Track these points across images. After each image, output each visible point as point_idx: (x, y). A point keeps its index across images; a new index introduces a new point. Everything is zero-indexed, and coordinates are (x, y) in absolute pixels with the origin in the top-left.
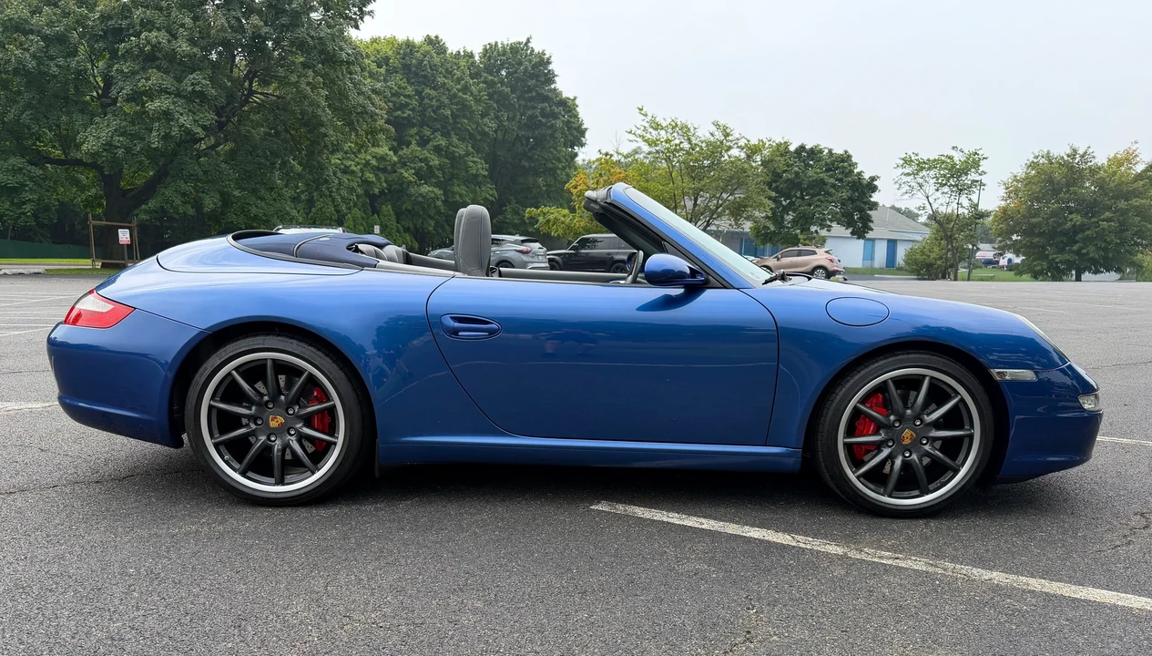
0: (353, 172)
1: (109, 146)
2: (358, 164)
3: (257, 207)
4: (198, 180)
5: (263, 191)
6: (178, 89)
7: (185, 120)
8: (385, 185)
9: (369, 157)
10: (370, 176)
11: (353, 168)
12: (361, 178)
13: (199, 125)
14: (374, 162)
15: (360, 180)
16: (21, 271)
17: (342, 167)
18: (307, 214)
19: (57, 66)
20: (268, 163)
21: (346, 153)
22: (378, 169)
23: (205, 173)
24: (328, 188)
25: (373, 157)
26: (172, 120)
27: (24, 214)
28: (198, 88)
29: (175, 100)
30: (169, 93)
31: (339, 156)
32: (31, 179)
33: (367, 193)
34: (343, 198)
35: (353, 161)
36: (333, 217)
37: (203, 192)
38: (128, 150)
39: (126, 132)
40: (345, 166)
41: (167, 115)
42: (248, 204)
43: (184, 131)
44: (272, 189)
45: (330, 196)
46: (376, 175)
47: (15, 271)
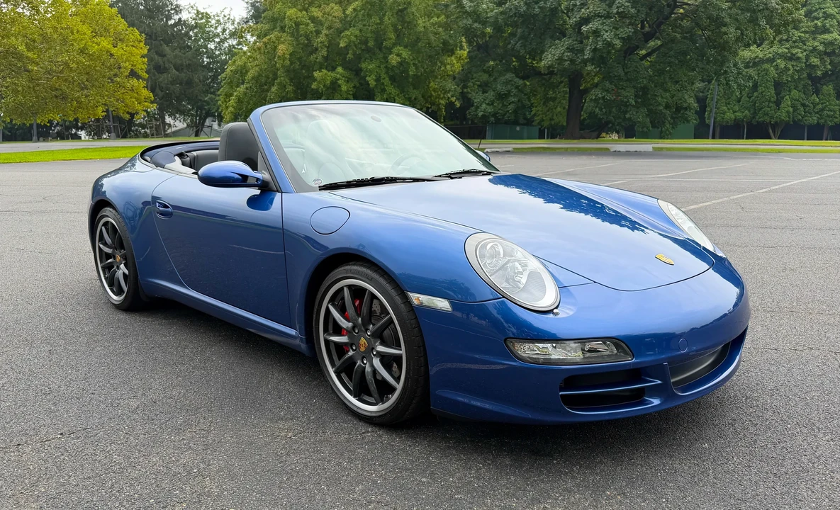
0: (799, 58)
1: (561, 60)
2: (805, 50)
3: (662, 97)
4: (620, 79)
5: (669, 84)
6: (608, 12)
7: (607, 36)
8: (829, 67)
9: (817, 44)
10: (815, 61)
11: (800, 55)
12: (805, 63)
13: (619, 38)
14: (821, 48)
15: (804, 65)
16: (498, 150)
17: (789, 55)
18: (750, 98)
19: (539, 7)
20: (677, 62)
21: (794, 42)
22: (825, 53)
23: (626, 73)
24: (725, 78)
25: (821, 43)
26: (599, 36)
27: (508, 111)
28: (621, 10)
29: (604, 21)
30: (601, 17)
31: (788, 46)
32: (517, 87)
33: (809, 76)
34: (739, 85)
35: (800, 48)
36: (772, 99)
37: (622, 88)
38: (572, 61)
39: (573, 49)
40: (792, 54)
41: (596, 33)
42: (656, 95)
43: (606, 44)
44: (677, 82)
45: (727, 84)
46: (821, 60)
47: (493, 150)
